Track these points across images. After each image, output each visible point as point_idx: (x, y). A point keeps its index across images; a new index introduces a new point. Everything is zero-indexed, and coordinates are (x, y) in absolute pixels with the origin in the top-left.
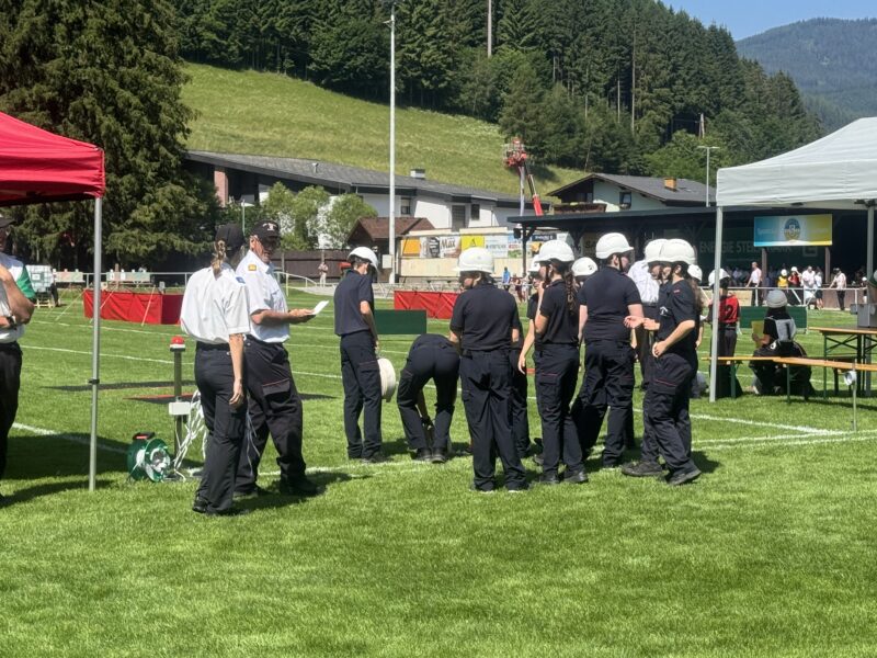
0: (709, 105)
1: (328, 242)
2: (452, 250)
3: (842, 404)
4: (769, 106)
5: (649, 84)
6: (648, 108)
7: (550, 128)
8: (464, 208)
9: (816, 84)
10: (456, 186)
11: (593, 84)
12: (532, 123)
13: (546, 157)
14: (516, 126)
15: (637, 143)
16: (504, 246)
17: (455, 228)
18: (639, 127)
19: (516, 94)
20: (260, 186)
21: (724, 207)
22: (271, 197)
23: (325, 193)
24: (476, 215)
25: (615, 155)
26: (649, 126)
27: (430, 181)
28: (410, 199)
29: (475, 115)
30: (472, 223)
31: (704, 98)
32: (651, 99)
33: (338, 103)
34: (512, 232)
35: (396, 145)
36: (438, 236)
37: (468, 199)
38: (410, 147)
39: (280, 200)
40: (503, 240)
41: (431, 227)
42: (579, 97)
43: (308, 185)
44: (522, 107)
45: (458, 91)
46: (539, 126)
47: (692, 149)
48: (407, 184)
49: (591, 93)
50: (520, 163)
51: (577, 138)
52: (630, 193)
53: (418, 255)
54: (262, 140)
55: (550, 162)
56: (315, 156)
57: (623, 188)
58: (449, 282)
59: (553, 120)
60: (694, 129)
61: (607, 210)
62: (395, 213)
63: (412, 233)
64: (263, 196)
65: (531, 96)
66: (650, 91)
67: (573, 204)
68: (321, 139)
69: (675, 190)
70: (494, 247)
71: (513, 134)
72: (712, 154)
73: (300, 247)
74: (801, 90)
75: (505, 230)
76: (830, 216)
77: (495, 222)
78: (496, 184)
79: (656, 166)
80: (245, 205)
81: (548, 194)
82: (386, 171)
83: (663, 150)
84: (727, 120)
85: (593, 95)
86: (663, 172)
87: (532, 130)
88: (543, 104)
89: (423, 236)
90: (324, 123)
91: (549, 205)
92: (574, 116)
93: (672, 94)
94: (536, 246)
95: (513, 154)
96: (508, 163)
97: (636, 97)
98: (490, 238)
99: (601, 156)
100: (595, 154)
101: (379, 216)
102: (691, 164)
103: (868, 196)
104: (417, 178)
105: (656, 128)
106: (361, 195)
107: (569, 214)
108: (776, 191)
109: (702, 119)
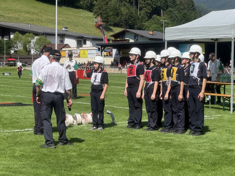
0: (164, 6)
1: (34, 52)
2: (77, 55)
4: (184, 7)
6: (144, 7)
7: (110, 13)
8: (81, 40)
10: (78, 33)
12: (104, 12)
13: (109, 23)
14: (99, 13)
15: (140, 19)
16: (94, 54)
17: (78, 47)
18: (141, 13)
19: (99, 2)
20: (11, 33)
21: (167, 41)
22: (14, 37)
23: (33, 35)
24: (85, 43)
26: (144, 13)
27: (70, 32)
28: (62, 37)
29: (85, 9)
30: (84, 46)
31: (162, 4)
32: (145, 4)
33: (38, 4)
34: (97, 49)
35: (58, 19)
36: (72, 50)
37: (82, 38)
38: (63, 20)
40: (94, 52)
41: (70, 47)
42: (121, 3)
43: (27, 32)
44: (101, 6)
46: (107, 13)
47: (159, 21)
48: (62, 33)
49: (124, 2)
50: (100, 25)
51: (120, 17)
52: (138, 36)
53: (65, 57)
54: (12, 17)
55: (111, 25)
56: (30, 22)
57: (135, 34)
59: (112, 11)
60: (159, 15)
61: (130, 41)
62: (57, 42)
63: (63, 49)
64: (12, 36)
65: (104, 3)
66: (145, 1)
67: (118, 39)
68: (32, 17)
69: (153, 35)
70: (91, 54)
71: (98, 16)
72: (165, 23)
73: (25, 54)
74: (195, 1)
75: (95, 48)
76: (204, 44)
77: (92, 46)
78: (92, 32)
79: (147, 27)
80: (5, 39)
81: (110, 36)
82: (55, 28)
83: (149, 21)
84: (170, 11)
86: (149, 29)
87: (104, 14)
88: (108, 5)
89: (67, 50)
90: (33, 11)
91: (110, 40)
92: (119, 10)
93: (152, 3)
94: (105, 53)
95: (98, 22)
96: (96, 25)
97: (139, 3)
98: (90, 51)
99: (128, 23)
100: (126, 22)
101: (52, 43)
102: (158, 26)
103: (215, 37)
104: (65, 30)
105: (146, 14)
106: (46, 36)
107: (117, 43)
108: (185, 35)
109: (162, 11)
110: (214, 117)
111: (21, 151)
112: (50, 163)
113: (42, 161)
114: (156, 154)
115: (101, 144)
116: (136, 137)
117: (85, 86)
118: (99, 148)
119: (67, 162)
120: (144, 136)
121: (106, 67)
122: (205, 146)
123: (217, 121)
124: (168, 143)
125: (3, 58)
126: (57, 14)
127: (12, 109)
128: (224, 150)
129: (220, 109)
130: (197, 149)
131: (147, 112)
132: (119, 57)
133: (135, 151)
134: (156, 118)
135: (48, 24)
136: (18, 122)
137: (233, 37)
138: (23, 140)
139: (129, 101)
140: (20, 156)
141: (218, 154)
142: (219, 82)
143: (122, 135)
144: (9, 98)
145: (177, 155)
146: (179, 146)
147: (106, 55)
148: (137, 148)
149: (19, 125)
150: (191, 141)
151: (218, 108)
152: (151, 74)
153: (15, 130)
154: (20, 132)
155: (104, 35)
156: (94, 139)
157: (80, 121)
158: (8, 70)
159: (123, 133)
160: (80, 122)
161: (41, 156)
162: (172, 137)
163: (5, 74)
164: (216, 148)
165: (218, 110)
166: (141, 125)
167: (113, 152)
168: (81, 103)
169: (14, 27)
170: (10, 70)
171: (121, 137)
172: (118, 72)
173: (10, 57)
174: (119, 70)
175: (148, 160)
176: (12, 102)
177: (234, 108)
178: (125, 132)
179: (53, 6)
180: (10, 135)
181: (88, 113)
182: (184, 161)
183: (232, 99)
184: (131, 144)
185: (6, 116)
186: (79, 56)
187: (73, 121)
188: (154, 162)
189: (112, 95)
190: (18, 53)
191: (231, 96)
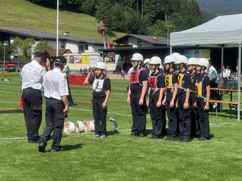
0: (168, 11)
2: (78, 61)
3: (212, 114)
4: (189, 12)
5: (148, 4)
6: (147, 12)
7: (113, 18)
8: (83, 46)
9: (205, 4)
10: (80, 38)
11: (129, 3)
12: (107, 17)
13: (112, 28)
14: (101, 17)
15: (144, 24)
16: (97, 59)
17: (79, 53)
18: (144, 18)
19: (101, 6)
20: (11, 38)
21: (172, 47)
22: (14, 41)
23: (34, 40)
24: (87, 48)
25: (136, 28)
26: (148, 18)
27: (71, 37)
28: (64, 43)
29: (87, 13)
30: (86, 51)
31: (167, 8)
32: (148, 9)
33: (38, 9)
34: (100, 54)
35: (59, 24)
36: (74, 56)
37: (84, 43)
38: (64, 24)
39: (17, 43)
40: (97, 57)
41: (71, 53)
42: (123, 8)
43: (27, 37)
44: (103, 11)
45: (81, 5)
46: (109, 18)
47: (163, 26)
48: (63, 37)
49: (127, 6)
50: (103, 30)
51: (123, 22)
52: (141, 41)
54: (12, 22)
55: (113, 30)
56: (30, 27)
57: (139, 39)
58: (77, 72)
59: (115, 15)
60: (163, 19)
61: (133, 47)
62: (58, 47)
63: (65, 55)
64: (12, 41)
65: (107, 7)
66: (148, 6)
67: (121, 45)
68: (33, 22)
69: (157, 40)
70: (93, 59)
71: (100, 20)
72: (169, 28)
73: (25, 59)
74: (200, 6)
75: (97, 53)
76: (209, 50)
77: (94, 51)
78: (94, 37)
79: (150, 32)
80: (5, 44)
81: (112, 41)
82: (56, 33)
83: (153, 26)
84: (175, 16)
85: (129, 7)
86: (152, 34)
87: (107, 19)
88: (111, 10)
89: (68, 56)
90: (34, 16)
91: (113, 45)
92: (122, 14)
93: (156, 7)
94: (108, 59)
95: (100, 27)
96: (98, 30)
97: (143, 8)
98: (92, 56)
99: (131, 28)
100: (129, 27)
101: (53, 49)
102: (163, 31)
103: (221, 42)
104: (66, 35)
105: (150, 19)
106: (46, 41)
107: (120, 48)
108: (190, 41)
109: (166, 16)
110: (221, 125)
111: (21, 160)
112: (51, 172)
113: (43, 170)
114: (161, 163)
115: (104, 152)
116: (140, 145)
117: (87, 92)
118: (102, 156)
119: (69, 171)
120: (148, 144)
121: (109, 73)
122: (211, 155)
123: (224, 129)
124: (173, 151)
125: (3, 63)
126: (59, 18)
127: (12, 116)
128: (232, 160)
129: (226, 116)
130: (204, 158)
131: (152, 120)
132: (122, 63)
133: (139, 160)
134: (161, 126)
135: (49, 28)
136: (18, 130)
137: (240, 42)
138: (23, 148)
139: (132, 108)
140: (20, 165)
141: (226, 163)
142: (226, 89)
143: (125, 143)
144: (9, 104)
145: (183, 164)
146: (185, 155)
147: (108, 60)
148: (141, 157)
149: (19, 133)
150: (197, 150)
151: (224, 116)
152: (156, 80)
153: (15, 137)
154: (20, 139)
155: (107, 41)
156: (97, 147)
157: (83, 128)
158: (7, 76)
159: (127, 141)
160: (83, 130)
161: (42, 165)
162: (177, 146)
163: (5, 80)
164: (223, 157)
165: (225, 118)
166: (145, 133)
167: (116, 161)
168: (83, 110)
169: (15, 32)
170: (10, 76)
171: (124, 145)
172: (121, 78)
173: (9, 62)
174: (122, 76)
175: (153, 169)
176: (12, 109)
177: (241, 116)
178: (128, 140)
179: (54, 10)
180: (9, 142)
181: (91, 121)
182: (190, 171)
183: (239, 107)
184: (135, 152)
185: (6, 123)
186: (81, 62)
187: (75, 129)
188: (159, 172)
189: (114, 102)
190: (18, 58)
191: (238, 103)
